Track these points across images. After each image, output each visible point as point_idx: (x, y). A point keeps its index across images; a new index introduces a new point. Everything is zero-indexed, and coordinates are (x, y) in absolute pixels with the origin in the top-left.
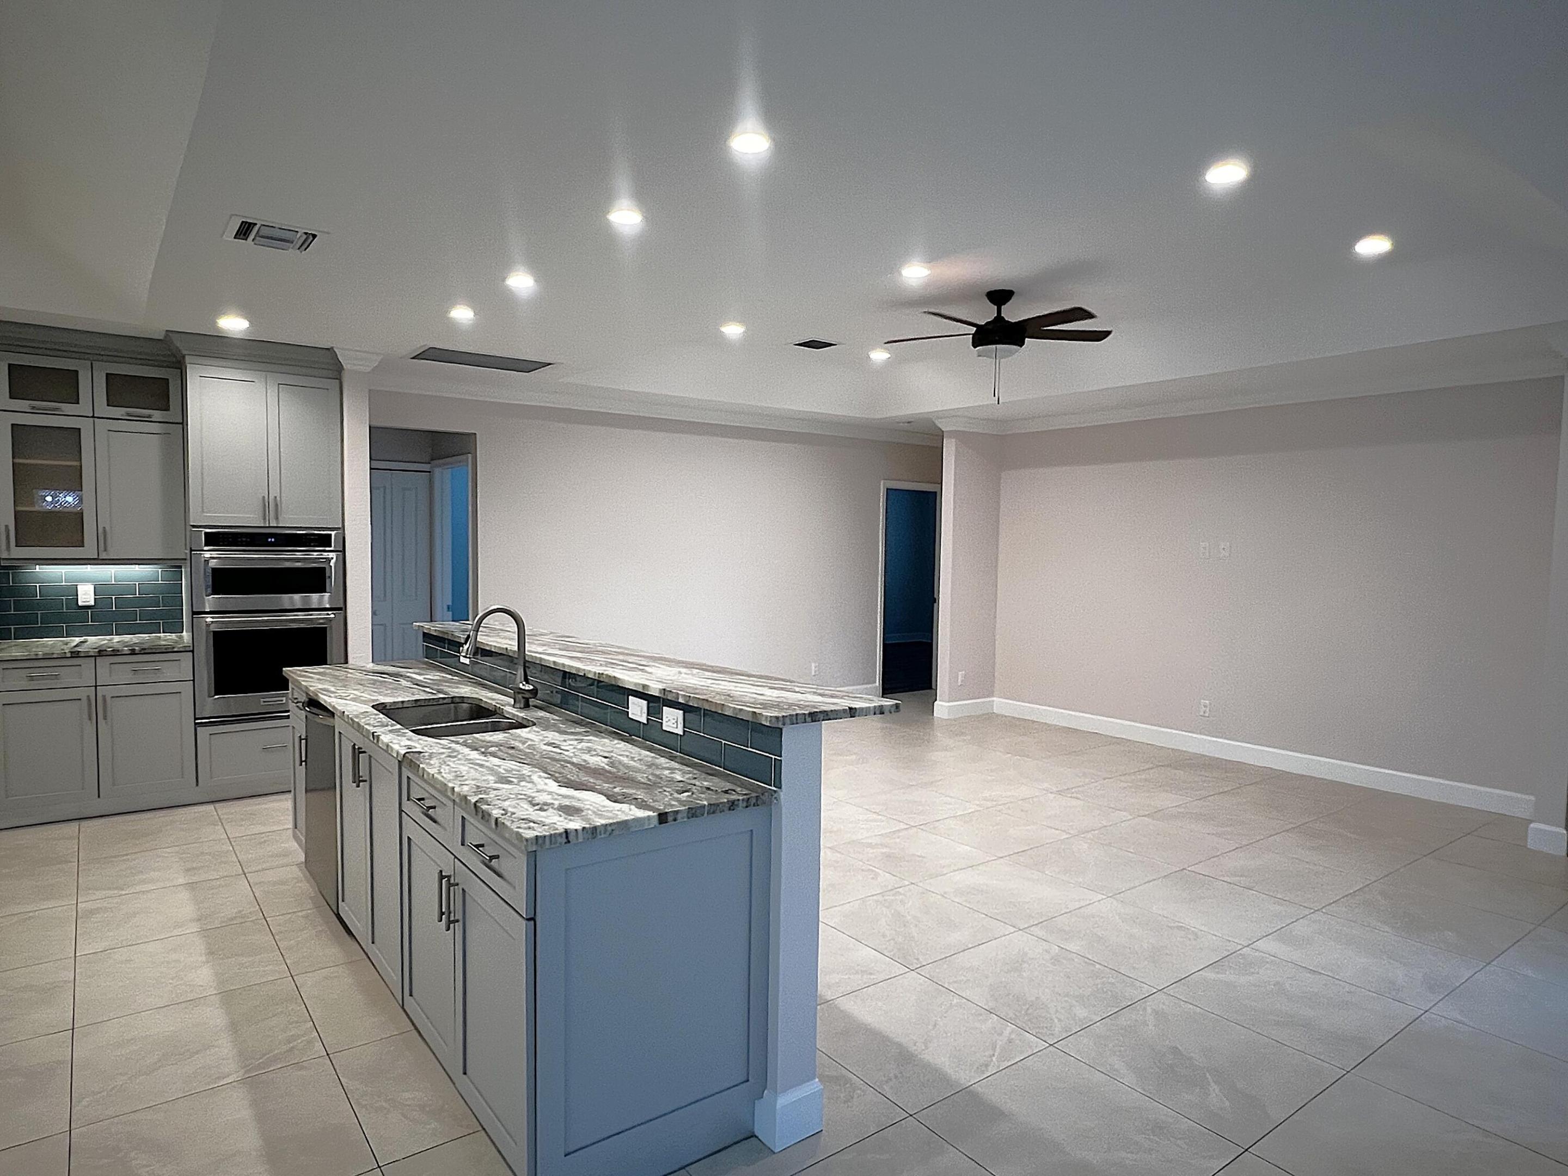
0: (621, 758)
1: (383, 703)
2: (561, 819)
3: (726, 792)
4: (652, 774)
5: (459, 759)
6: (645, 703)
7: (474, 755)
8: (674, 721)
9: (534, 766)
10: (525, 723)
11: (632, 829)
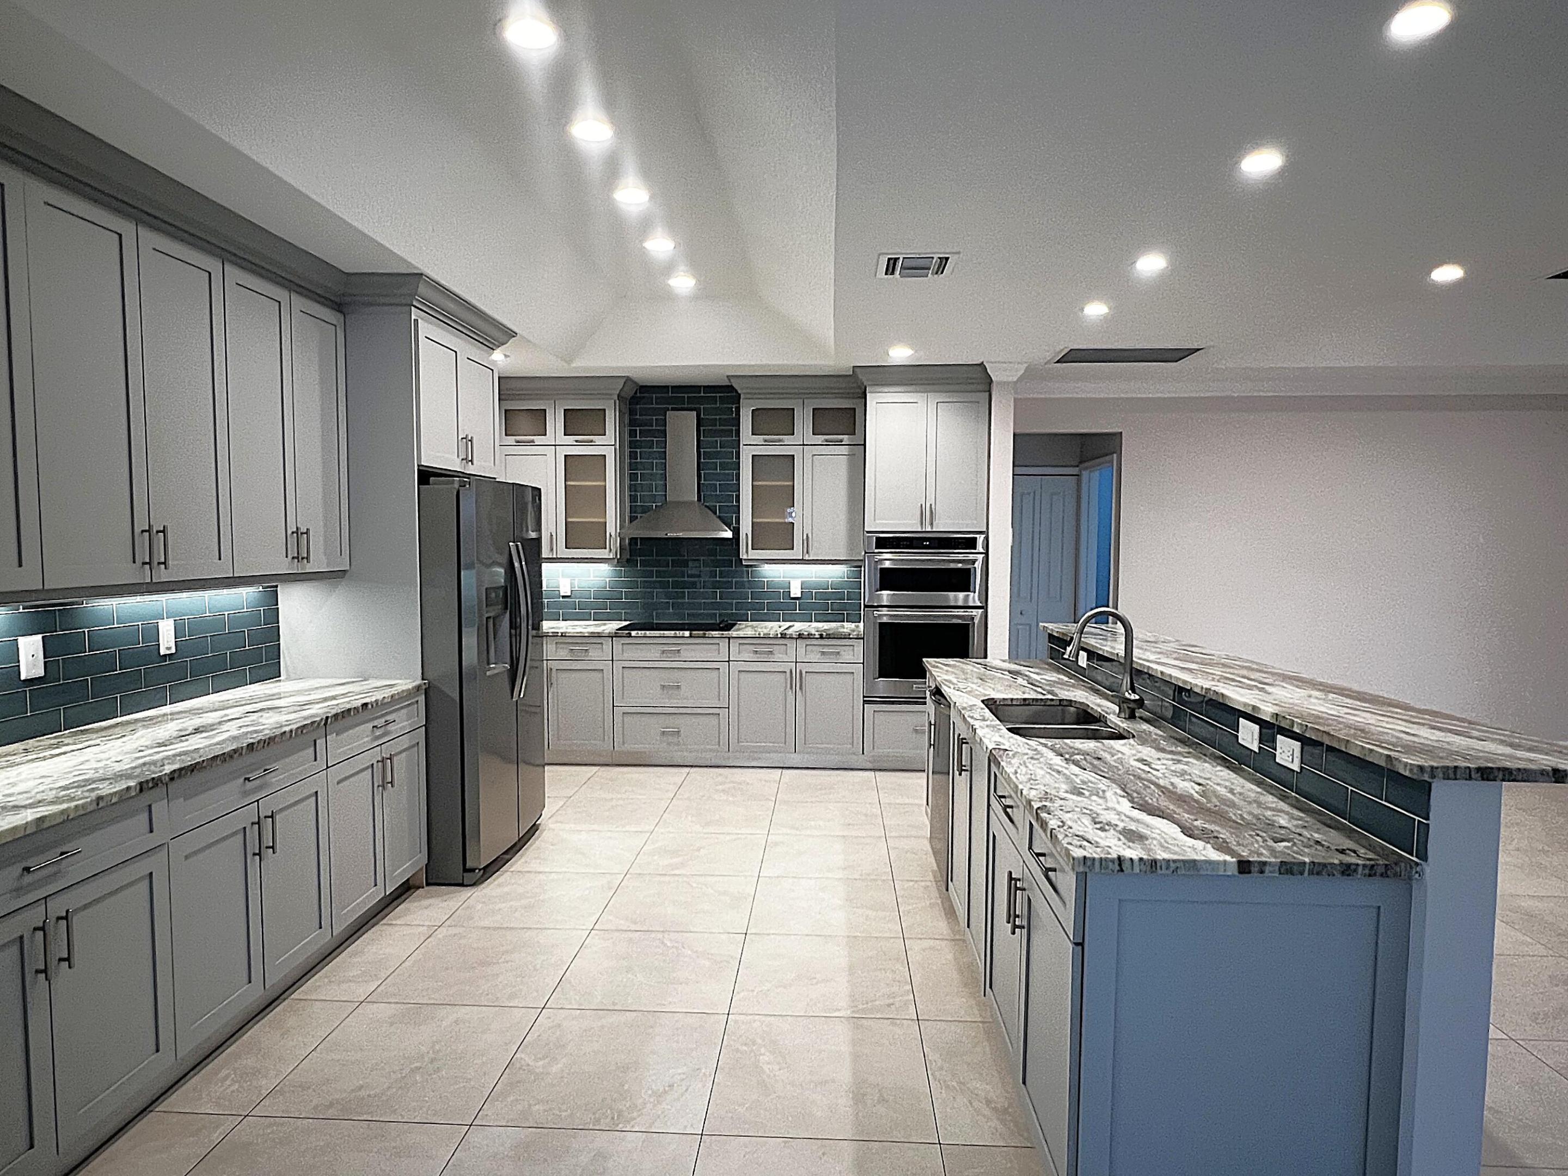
0: (1218, 788)
1: (993, 699)
2: (1120, 843)
3: (1342, 852)
4: (1250, 813)
5: (1040, 763)
6: (1257, 727)
7: (1057, 760)
8: (1289, 754)
9: (1114, 781)
10: (1125, 734)
11: (1202, 872)
